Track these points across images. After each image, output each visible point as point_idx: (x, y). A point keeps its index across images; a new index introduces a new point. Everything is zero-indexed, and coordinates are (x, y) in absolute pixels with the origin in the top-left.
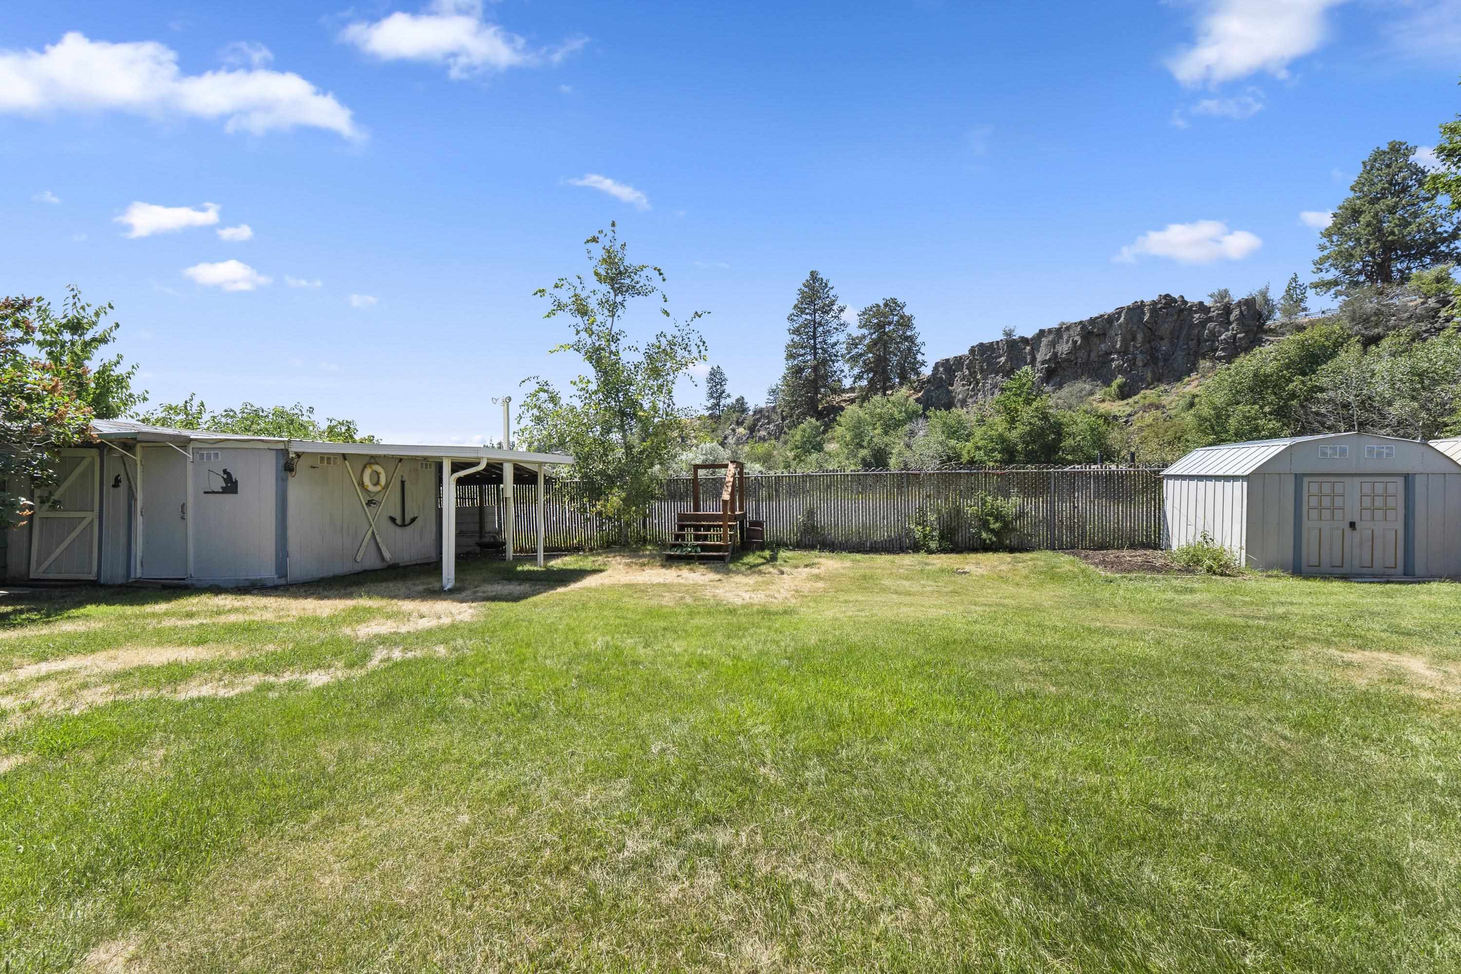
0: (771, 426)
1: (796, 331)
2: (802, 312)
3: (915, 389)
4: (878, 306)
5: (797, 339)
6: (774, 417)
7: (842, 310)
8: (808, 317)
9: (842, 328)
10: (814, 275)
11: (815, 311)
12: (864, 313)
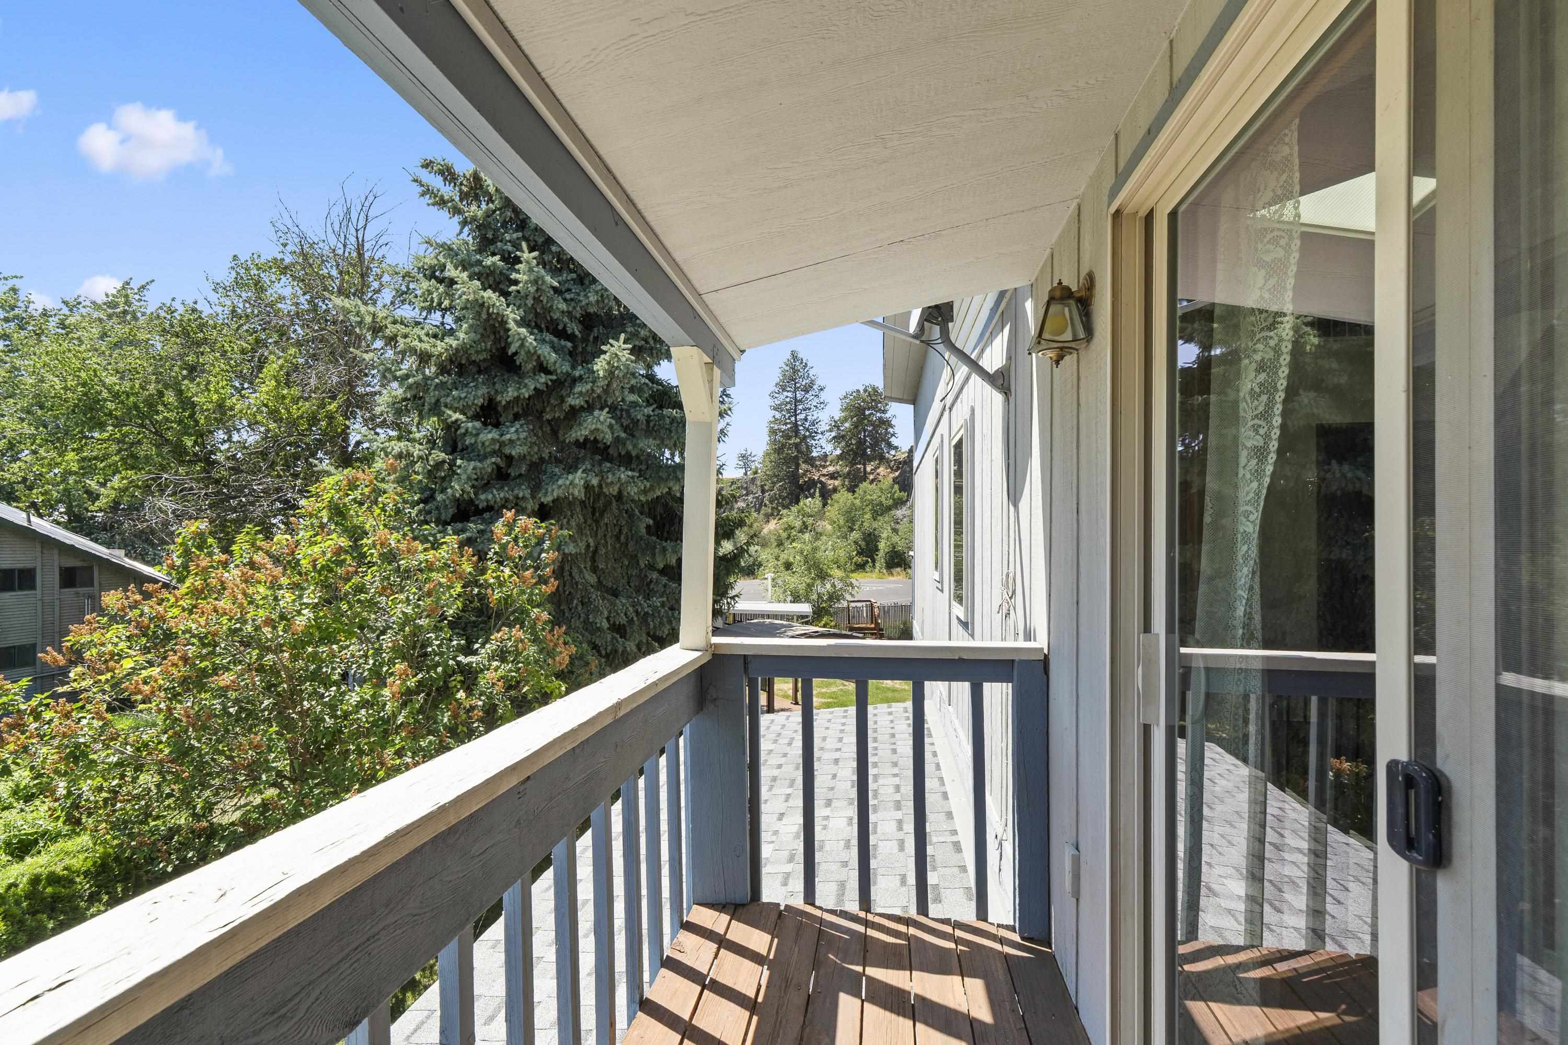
0: (750, 498)
1: (777, 408)
2: (784, 390)
3: (891, 468)
4: (858, 391)
5: (778, 415)
6: (753, 488)
7: (822, 389)
8: (790, 394)
9: (822, 406)
10: (794, 355)
11: (796, 389)
12: (845, 397)
